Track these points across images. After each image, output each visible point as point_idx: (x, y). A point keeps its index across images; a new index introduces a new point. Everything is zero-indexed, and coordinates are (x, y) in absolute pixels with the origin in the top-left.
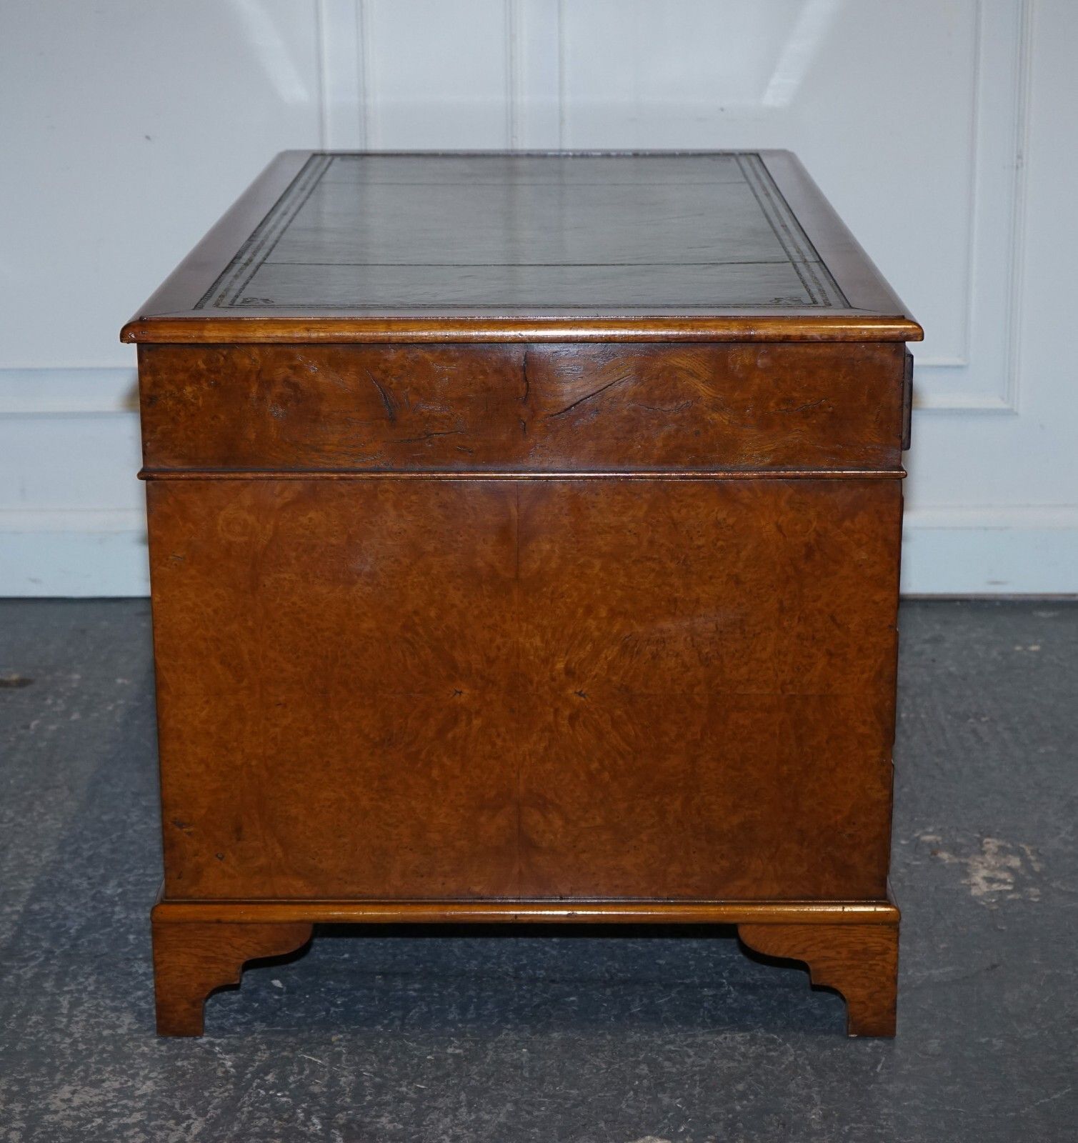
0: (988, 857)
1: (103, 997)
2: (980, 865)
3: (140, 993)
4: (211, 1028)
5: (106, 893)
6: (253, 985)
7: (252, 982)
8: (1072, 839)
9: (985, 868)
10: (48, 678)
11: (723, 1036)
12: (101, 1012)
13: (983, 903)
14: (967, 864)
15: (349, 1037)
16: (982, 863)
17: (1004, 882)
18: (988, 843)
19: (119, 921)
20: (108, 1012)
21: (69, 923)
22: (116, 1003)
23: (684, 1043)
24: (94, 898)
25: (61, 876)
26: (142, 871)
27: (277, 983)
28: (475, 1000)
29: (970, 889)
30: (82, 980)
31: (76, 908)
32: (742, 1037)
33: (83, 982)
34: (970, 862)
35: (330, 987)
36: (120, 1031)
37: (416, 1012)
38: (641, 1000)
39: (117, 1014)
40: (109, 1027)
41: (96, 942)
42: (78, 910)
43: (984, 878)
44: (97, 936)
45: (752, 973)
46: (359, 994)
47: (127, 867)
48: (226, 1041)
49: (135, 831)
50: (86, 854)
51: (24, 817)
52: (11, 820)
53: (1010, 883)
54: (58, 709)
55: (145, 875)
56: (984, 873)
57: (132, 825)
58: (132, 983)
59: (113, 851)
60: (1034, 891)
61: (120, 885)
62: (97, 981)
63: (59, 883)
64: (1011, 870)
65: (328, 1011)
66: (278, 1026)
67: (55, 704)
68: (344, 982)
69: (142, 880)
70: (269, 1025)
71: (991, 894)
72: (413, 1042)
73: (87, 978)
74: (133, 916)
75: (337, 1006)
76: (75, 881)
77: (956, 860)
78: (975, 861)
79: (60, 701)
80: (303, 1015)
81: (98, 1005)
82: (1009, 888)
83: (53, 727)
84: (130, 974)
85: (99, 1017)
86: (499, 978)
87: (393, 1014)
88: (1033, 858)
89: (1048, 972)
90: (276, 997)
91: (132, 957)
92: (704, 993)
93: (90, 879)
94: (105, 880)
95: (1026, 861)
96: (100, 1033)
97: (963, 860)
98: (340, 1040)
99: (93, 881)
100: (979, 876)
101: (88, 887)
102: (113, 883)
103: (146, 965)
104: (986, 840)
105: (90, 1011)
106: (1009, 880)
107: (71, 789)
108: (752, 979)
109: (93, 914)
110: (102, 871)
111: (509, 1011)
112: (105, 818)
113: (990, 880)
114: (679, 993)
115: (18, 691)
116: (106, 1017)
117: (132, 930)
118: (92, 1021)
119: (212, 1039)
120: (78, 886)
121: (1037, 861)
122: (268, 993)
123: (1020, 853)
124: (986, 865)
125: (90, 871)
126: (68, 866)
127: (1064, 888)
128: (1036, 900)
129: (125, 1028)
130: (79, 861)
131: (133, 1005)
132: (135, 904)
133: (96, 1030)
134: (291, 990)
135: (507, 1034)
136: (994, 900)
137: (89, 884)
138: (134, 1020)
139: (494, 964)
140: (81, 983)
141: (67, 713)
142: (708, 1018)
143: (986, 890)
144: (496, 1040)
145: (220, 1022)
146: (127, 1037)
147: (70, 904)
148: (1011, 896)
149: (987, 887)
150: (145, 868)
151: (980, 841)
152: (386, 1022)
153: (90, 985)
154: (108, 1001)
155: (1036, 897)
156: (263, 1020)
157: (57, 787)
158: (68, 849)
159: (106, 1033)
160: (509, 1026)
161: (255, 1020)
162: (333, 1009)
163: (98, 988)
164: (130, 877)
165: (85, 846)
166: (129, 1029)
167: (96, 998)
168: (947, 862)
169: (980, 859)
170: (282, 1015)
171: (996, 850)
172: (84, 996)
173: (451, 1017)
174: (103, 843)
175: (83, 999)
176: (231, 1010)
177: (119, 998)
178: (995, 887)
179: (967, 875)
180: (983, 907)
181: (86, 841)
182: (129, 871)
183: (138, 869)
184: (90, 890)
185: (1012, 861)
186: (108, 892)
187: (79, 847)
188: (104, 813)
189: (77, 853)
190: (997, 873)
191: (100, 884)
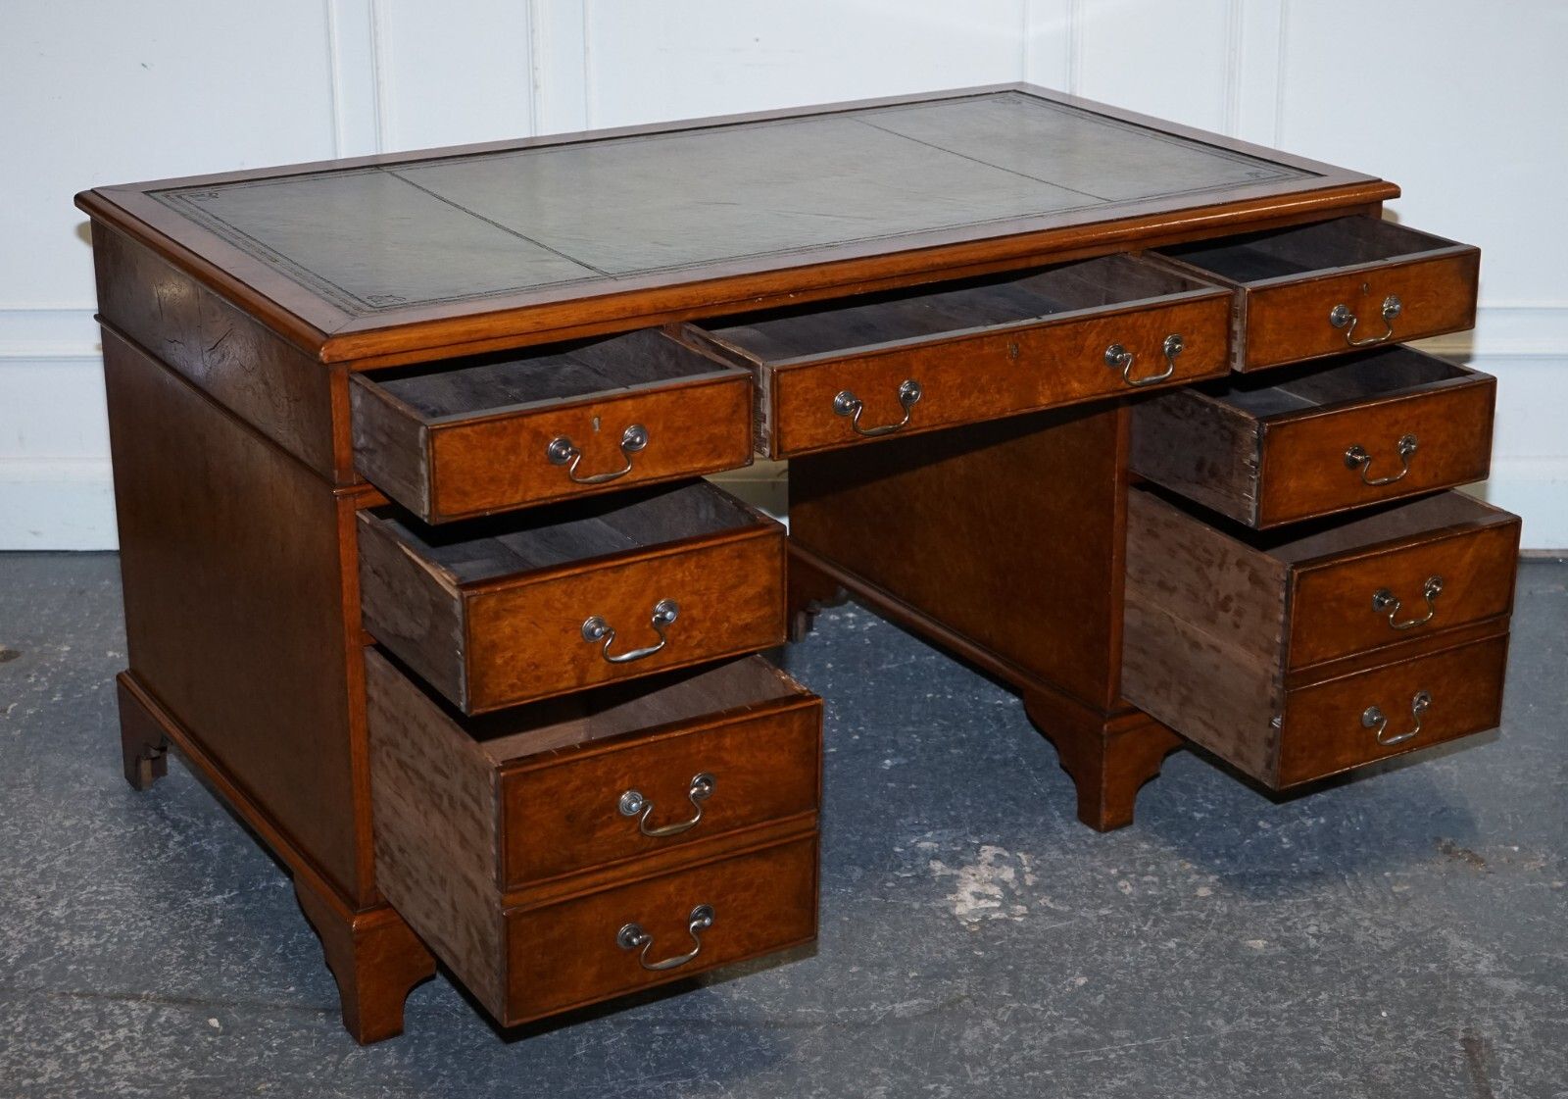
0: (981, 867)
1: (30, 1040)
2: (972, 878)
3: (69, 1035)
4: (136, 1076)
6: (187, 1025)
7: (188, 1021)
9: (976, 881)
10: (36, 650)
11: (664, 1083)
12: (25, 1058)
13: (965, 923)
14: (958, 877)
15: (278, 1085)
16: (974, 875)
17: (990, 897)
18: (985, 850)
19: (61, 948)
20: (31, 1058)
21: (8, 951)
22: (43, 1047)
23: (623, 1091)
24: (39, 921)
25: (9, 894)
26: (95, 888)
27: (214, 1022)
28: (416, 1041)
29: (956, 906)
30: (11, 1019)
31: (19, 932)
32: (685, 1083)
33: (12, 1022)
34: (962, 874)
35: (269, 1026)
36: (40, 1080)
37: (354, 1056)
38: (588, 1041)
39: (42, 1060)
40: (30, 1076)
41: (33, 974)
42: (20, 935)
43: (973, 894)
44: (35, 966)
45: (710, 1007)
46: (296, 1035)
47: (81, 882)
48: (149, 1091)
49: (96, 839)
50: (40, 867)
53: (997, 899)
54: (40, 689)
55: (97, 892)
56: (974, 887)
57: (95, 831)
58: (62, 1023)
59: (69, 864)
60: (1021, 909)
61: (69, 905)
62: (26, 1021)
64: (1004, 885)
65: (261, 1055)
66: (207, 1073)
67: (37, 681)
68: (284, 1021)
70: (198, 1072)
71: (974, 913)
72: (342, 1092)
73: (16, 1018)
74: (76, 943)
75: (270, 1049)
76: (23, 901)
77: (948, 871)
78: (966, 873)
79: (43, 679)
80: (235, 1059)
81: (23, 1049)
82: (996, 904)
83: (30, 711)
84: (63, 1011)
85: (22, 1064)
86: (446, 1015)
87: (328, 1058)
88: (1029, 870)
89: (1015, 1005)
90: (210, 1039)
91: (68, 992)
92: (656, 1033)
93: (39, 897)
94: (55, 897)
95: (1020, 876)
96: (19, 1083)
97: (955, 872)
98: (268, 1089)
99: (42, 900)
100: (968, 888)
101: (36, 907)
102: (62, 903)
103: (81, 1001)
104: (985, 847)
105: (13, 1057)
106: (997, 895)
107: (38, 788)
108: (709, 1015)
109: (35, 940)
110: (53, 888)
111: (450, 1054)
112: (67, 823)
113: (978, 896)
114: (629, 1032)
116: (28, 1065)
117: (74, 959)
118: (14, 1068)
119: (135, 1090)
120: (25, 906)
121: (1030, 873)
122: (203, 1034)
123: (1017, 865)
124: (977, 877)
125: (41, 889)
126: (19, 882)
127: (1052, 906)
128: (1020, 919)
129: (47, 1076)
130: (31, 875)
131: (59, 1049)
132: (83, 928)
133: (16, 1079)
134: (228, 1029)
135: (442, 1082)
136: (977, 920)
138: (57, 1067)
139: (443, 998)
140: (9, 1023)
141: (49, 693)
142: (653, 1062)
143: (972, 907)
144: (430, 1088)
145: (146, 1068)
146: (47, 1087)
147: (13, 929)
148: (995, 916)
149: (975, 904)
150: (99, 885)
151: (978, 846)
152: (319, 1067)
153: (18, 1025)
154: (34, 1045)
155: (1021, 915)
156: (192, 1066)
157: (23, 785)
158: (22, 862)
159: (26, 1082)
160: (445, 1073)
161: (183, 1066)
162: (267, 1053)
163: (26, 1030)
164: (81, 895)
165: (40, 858)
166: (51, 1078)
167: (22, 1042)
168: (939, 873)
169: (972, 871)
170: (213, 1060)
171: (991, 859)
172: (10, 1038)
173: (387, 1061)
175: (8, 1042)
176: (161, 1055)
177: (46, 1042)
178: (983, 904)
179: (954, 891)
180: (963, 929)
181: (42, 851)
182: (83, 888)
183: (92, 886)
184: (38, 910)
185: (1006, 873)
186: (56, 913)
187: (35, 859)
188: (66, 818)
189: (30, 866)
190: (987, 887)
191: (49, 904)
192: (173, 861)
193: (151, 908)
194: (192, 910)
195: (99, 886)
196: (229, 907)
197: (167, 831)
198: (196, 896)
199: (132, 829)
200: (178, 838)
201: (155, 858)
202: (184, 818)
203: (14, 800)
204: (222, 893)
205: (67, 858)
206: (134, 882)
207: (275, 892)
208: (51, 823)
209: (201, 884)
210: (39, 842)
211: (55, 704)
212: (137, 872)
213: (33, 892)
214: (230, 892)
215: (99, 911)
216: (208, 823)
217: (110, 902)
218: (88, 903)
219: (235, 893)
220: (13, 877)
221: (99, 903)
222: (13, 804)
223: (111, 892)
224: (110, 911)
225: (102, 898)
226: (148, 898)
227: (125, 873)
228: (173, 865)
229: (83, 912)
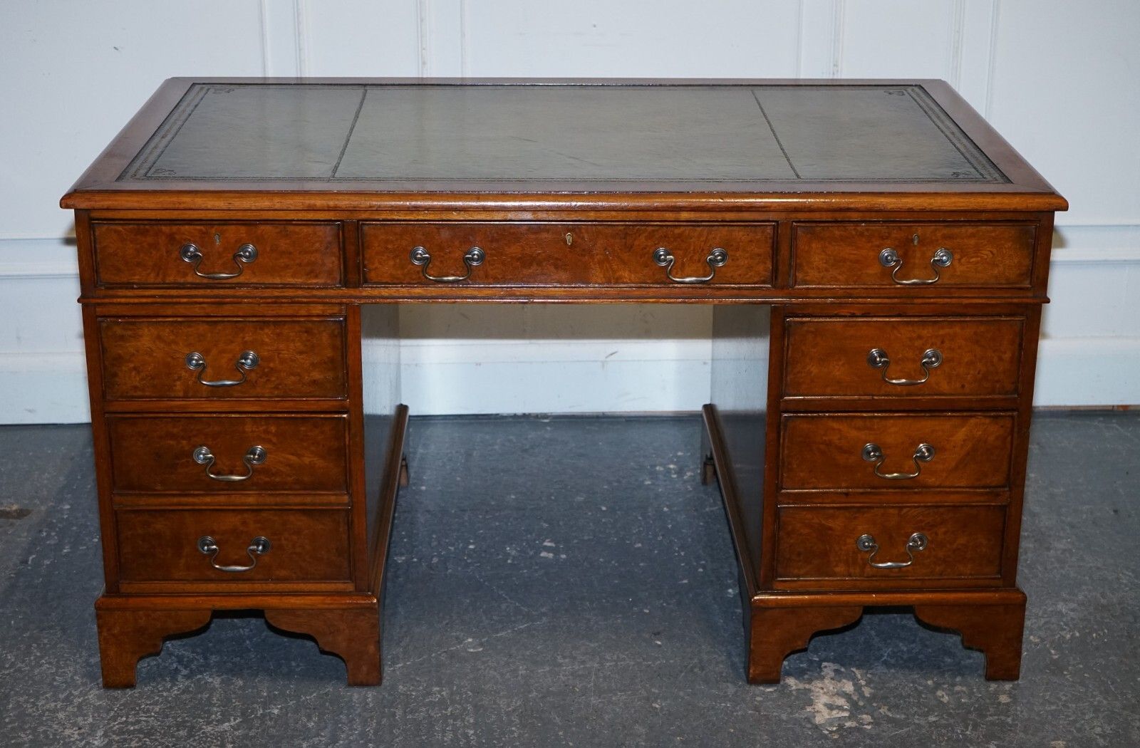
0: (826, 681)
2: (821, 691)
5: (94, 744)
8: (893, 661)
9: (825, 693)
10: (44, 508)
13: (826, 732)
14: (810, 690)
16: (822, 689)
17: (840, 708)
18: (826, 667)
26: (124, 719)
29: (815, 717)
34: (813, 688)
43: (826, 705)
50: (77, 701)
51: (23, 661)
52: (13, 665)
53: (846, 710)
54: (52, 542)
56: (825, 699)
60: (866, 718)
61: (105, 735)
63: (55, 735)
64: (847, 696)
67: (48, 535)
69: (125, 730)
71: (831, 723)
76: (67, 732)
77: (801, 686)
78: (816, 687)
79: (53, 534)
82: (846, 714)
83: (47, 562)
88: (863, 683)
93: (80, 729)
94: (93, 728)
95: (858, 688)
97: (807, 686)
99: (83, 731)
100: (821, 701)
102: (100, 733)
104: (825, 664)
106: (846, 707)
107: (64, 630)
110: (91, 720)
113: (830, 707)
115: (18, 522)
120: (69, 736)
121: (866, 685)
123: (853, 679)
124: (825, 690)
125: (80, 721)
126: (61, 716)
127: (890, 715)
128: (869, 727)
130: (70, 709)
136: (835, 729)
137: (79, 734)
141: (59, 546)
143: (827, 717)
148: (848, 724)
149: (829, 714)
151: (819, 664)
155: (869, 724)
157: (51, 628)
158: (62, 696)
164: (114, 726)
165: (76, 693)
168: (794, 688)
169: (820, 686)
171: (832, 674)
174: (90, 690)
178: (836, 714)
179: (811, 703)
180: (825, 737)
181: (76, 687)
182: (114, 719)
183: (122, 717)
184: (81, 740)
185: (846, 686)
186: (96, 742)
187: (71, 694)
188: (90, 656)
189: (68, 700)
190: (835, 699)
191: (89, 734)
192: (184, 692)
193: (173, 736)
194: (207, 737)
195: (127, 718)
196: (237, 733)
197: (175, 665)
198: (209, 723)
199: (146, 665)
200: (185, 672)
201: (168, 690)
202: (186, 653)
203: (46, 641)
204: (229, 721)
205: (97, 692)
206: (156, 713)
207: (271, 719)
208: (79, 660)
209: (209, 713)
210: (72, 677)
211: (67, 555)
212: (156, 703)
213: (74, 724)
214: (235, 720)
215: (131, 740)
216: (206, 658)
217: (140, 731)
218: (121, 732)
219: (239, 720)
220: (55, 711)
221: (130, 732)
222: (45, 644)
223: (138, 722)
224: (140, 740)
225: (132, 728)
226: (169, 727)
227: (147, 705)
228: (184, 697)
229: (118, 742)
